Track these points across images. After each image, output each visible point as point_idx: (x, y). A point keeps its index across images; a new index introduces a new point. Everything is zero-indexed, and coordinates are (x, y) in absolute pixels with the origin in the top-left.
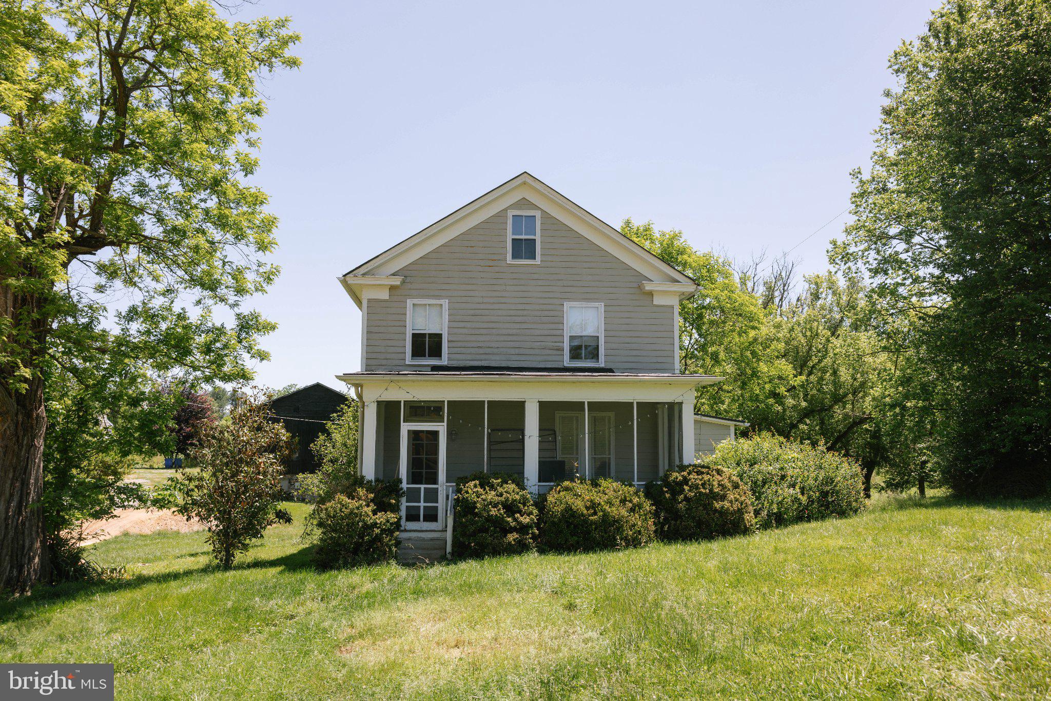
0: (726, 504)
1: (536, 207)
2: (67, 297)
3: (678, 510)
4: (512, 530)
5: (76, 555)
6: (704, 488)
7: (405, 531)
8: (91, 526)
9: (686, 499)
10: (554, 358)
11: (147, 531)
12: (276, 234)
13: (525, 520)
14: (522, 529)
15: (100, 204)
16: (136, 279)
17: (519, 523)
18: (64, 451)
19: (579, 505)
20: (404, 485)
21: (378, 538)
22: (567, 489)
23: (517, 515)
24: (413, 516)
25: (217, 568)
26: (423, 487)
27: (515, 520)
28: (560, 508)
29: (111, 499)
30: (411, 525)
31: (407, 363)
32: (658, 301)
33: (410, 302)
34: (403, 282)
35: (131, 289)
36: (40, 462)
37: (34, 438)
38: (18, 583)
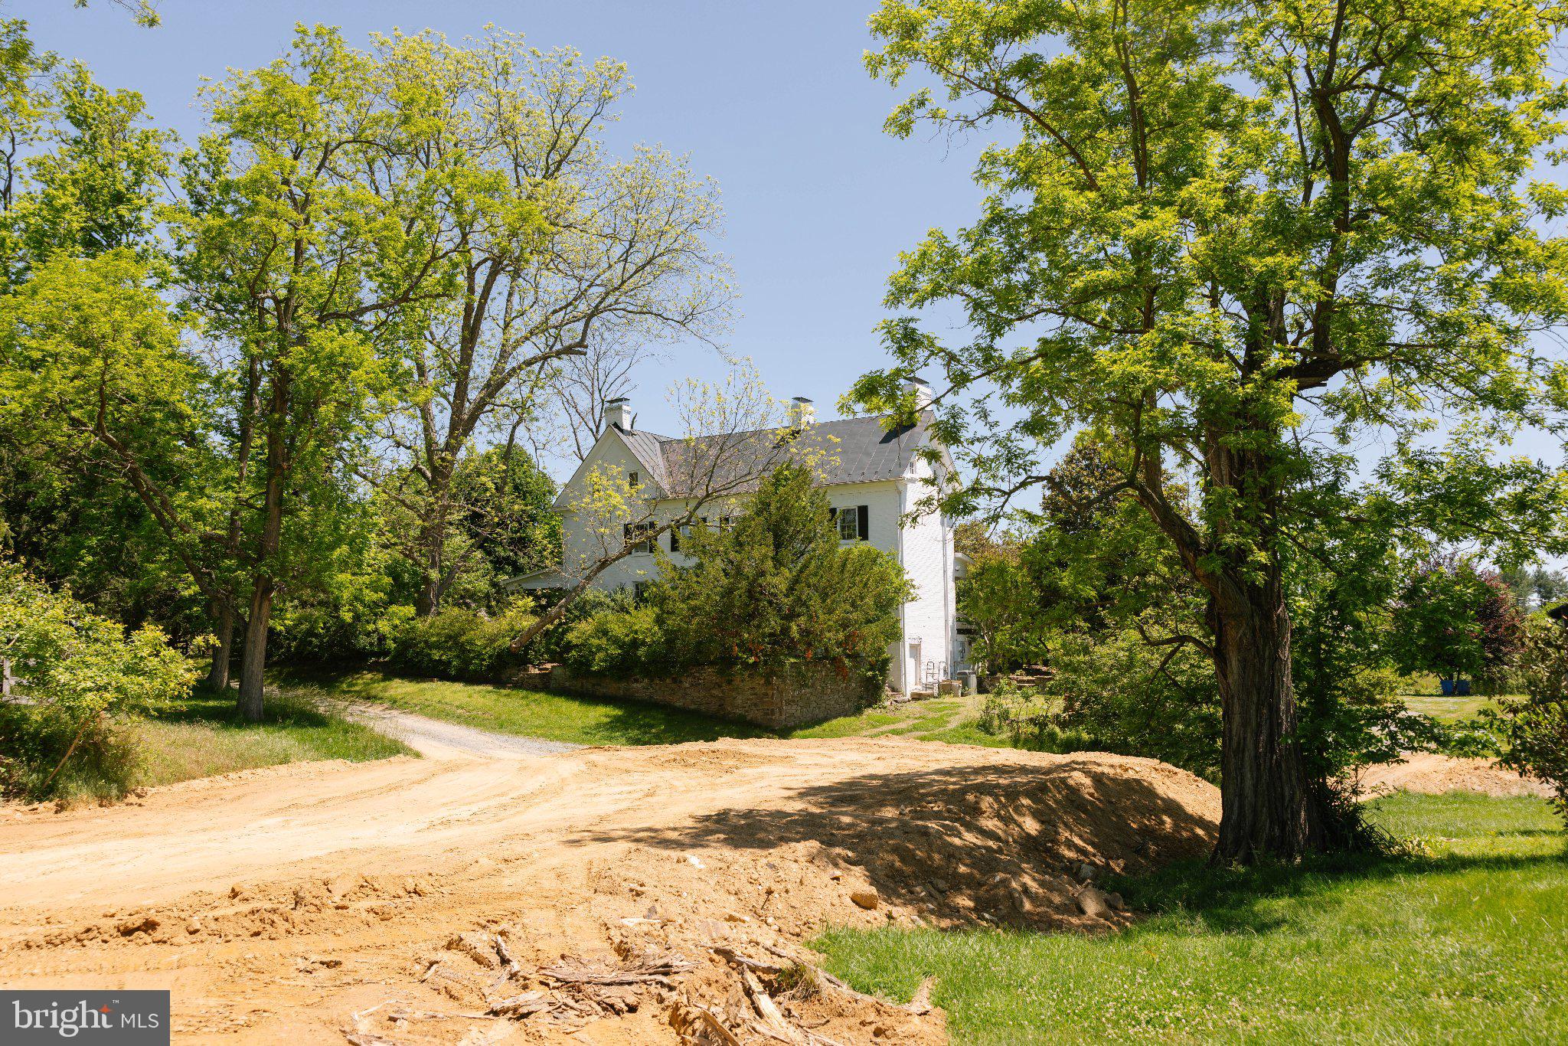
2: (1298, 450)
5: (1353, 814)
8: (1370, 773)
11: (1433, 789)
15: (1325, 312)
16: (1383, 410)
18: (1319, 664)
29: (1393, 736)
35: (1376, 426)
36: (1287, 680)
37: (1278, 646)
38: (1283, 846)
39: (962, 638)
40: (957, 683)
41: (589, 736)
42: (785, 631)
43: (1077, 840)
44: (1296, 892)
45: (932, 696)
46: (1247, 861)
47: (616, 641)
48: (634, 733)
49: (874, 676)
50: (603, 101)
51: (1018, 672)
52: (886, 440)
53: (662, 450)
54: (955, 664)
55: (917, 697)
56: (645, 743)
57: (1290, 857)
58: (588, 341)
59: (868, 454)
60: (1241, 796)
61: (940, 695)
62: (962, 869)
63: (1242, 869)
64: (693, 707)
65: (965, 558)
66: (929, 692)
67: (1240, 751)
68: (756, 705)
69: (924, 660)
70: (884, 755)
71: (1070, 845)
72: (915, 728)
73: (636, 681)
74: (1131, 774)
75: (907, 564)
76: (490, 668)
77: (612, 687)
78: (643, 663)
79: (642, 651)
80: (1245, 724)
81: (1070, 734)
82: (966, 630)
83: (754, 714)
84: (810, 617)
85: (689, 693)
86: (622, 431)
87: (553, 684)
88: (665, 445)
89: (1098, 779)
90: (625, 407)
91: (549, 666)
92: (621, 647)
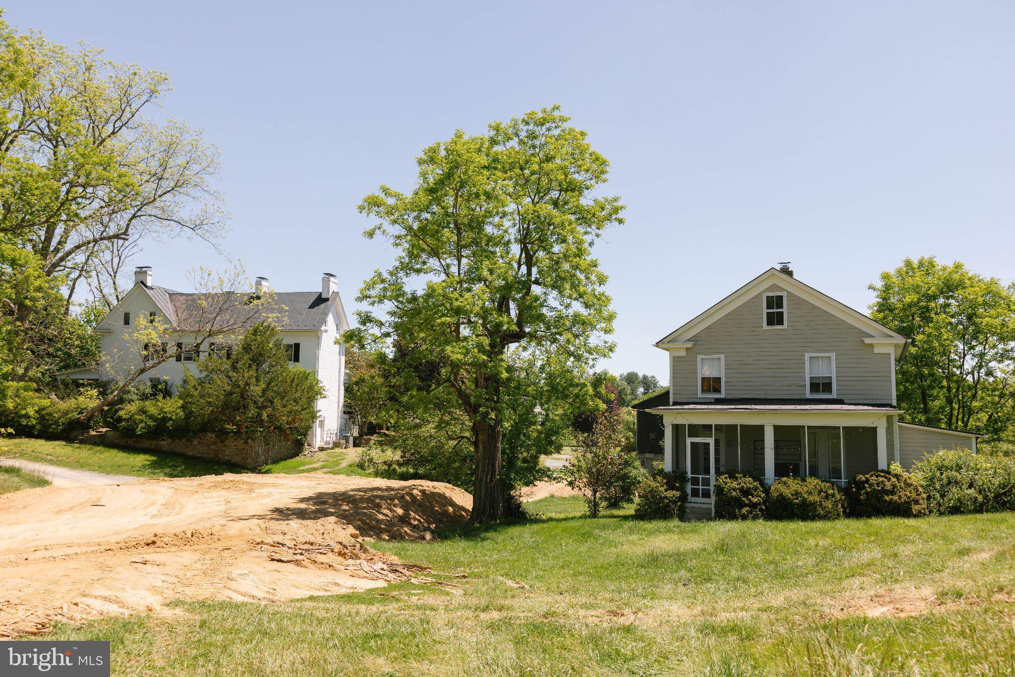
0: (895, 498)
1: (782, 290)
3: (860, 500)
4: (746, 505)
5: (519, 506)
6: (878, 486)
7: (691, 502)
8: (525, 490)
9: (866, 493)
10: (798, 392)
12: (615, 324)
13: (755, 500)
14: (754, 506)
17: (751, 501)
18: (511, 448)
19: (787, 492)
20: (689, 475)
21: (667, 506)
22: (785, 483)
23: (750, 497)
24: (695, 493)
25: (589, 517)
26: (701, 476)
27: (749, 499)
28: (776, 494)
29: (534, 476)
30: (694, 499)
31: (699, 396)
32: (877, 350)
33: (699, 357)
34: (694, 345)
36: (499, 455)
37: (497, 442)
38: (493, 517)
39: (347, 416)
40: (343, 442)
41: (139, 471)
42: (260, 415)
43: (417, 517)
44: (495, 530)
45: (328, 448)
46: (481, 522)
47: (152, 417)
48: (168, 470)
49: (301, 439)
50: (152, 92)
51: (375, 435)
52: (312, 306)
53: (170, 299)
54: (341, 430)
55: (322, 449)
56: (176, 476)
57: (496, 520)
58: (130, 232)
59: (301, 314)
60: (480, 498)
61: (333, 448)
62: (382, 526)
63: (478, 525)
64: (199, 455)
65: (351, 374)
66: (327, 446)
67: (481, 481)
68: (237, 454)
69: (326, 429)
70: (320, 482)
71: (415, 519)
72: (323, 467)
73: (163, 440)
74: (437, 490)
75: (321, 377)
76: (63, 431)
77: (147, 444)
78: (170, 430)
79: (170, 423)
80: (483, 472)
81: (404, 469)
82: (349, 412)
83: (236, 459)
84: (274, 409)
85: (197, 447)
86: (146, 286)
87: (106, 441)
88: (173, 295)
89: (423, 492)
90: (149, 272)
91: (104, 430)
92: (155, 421)
